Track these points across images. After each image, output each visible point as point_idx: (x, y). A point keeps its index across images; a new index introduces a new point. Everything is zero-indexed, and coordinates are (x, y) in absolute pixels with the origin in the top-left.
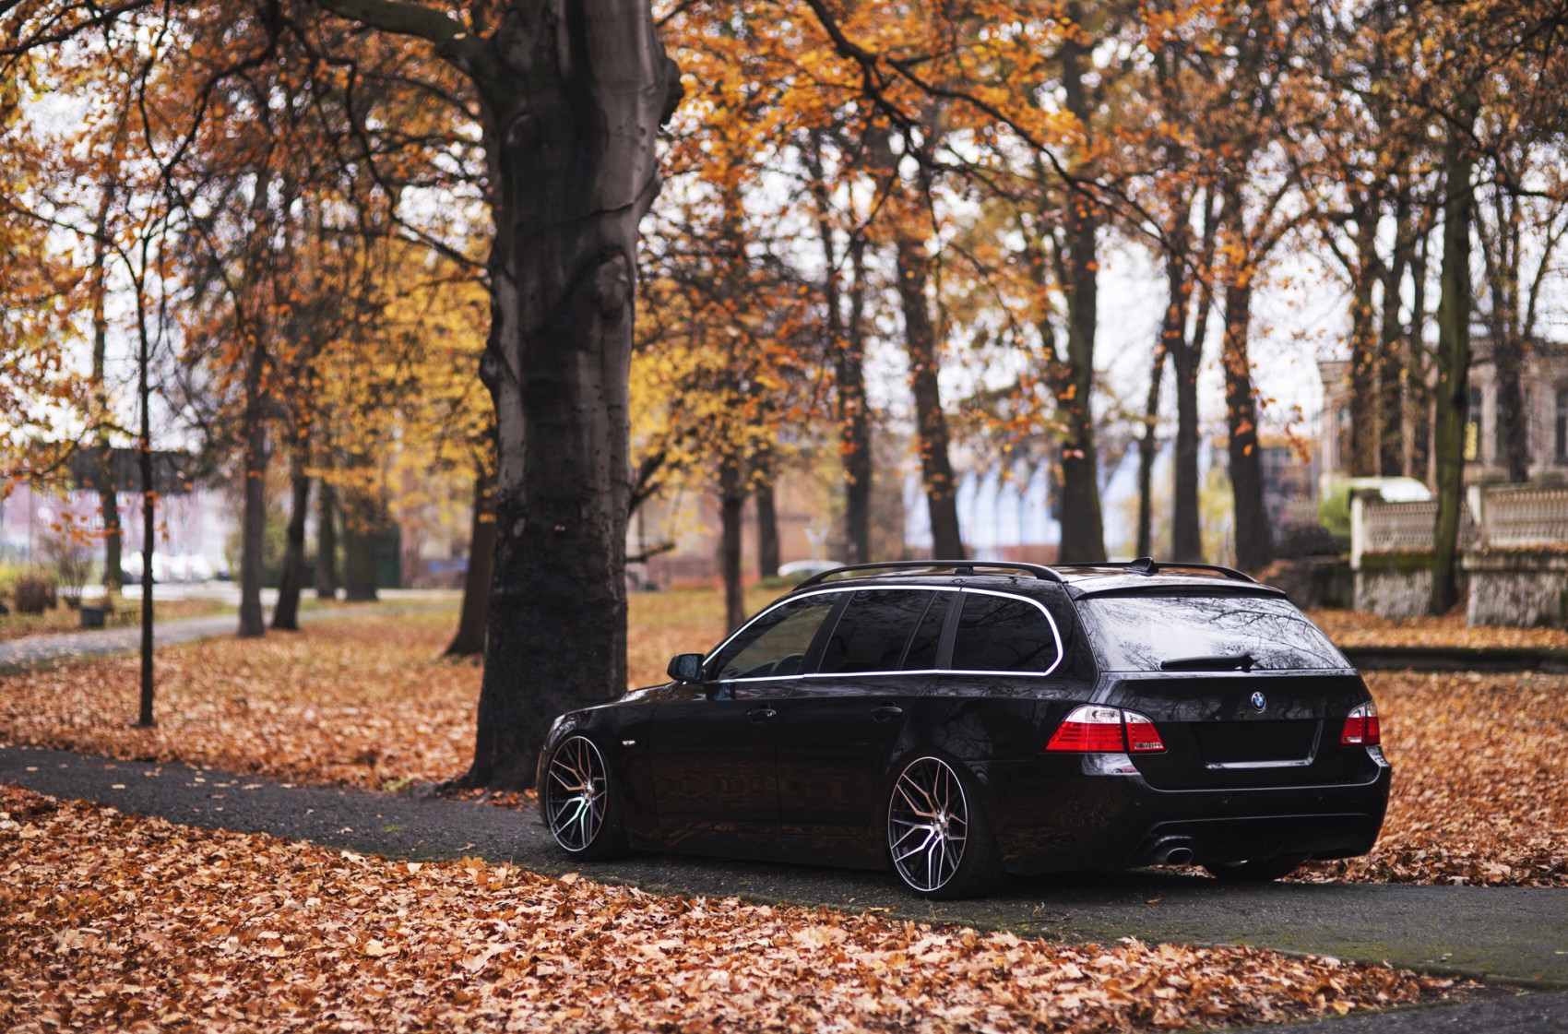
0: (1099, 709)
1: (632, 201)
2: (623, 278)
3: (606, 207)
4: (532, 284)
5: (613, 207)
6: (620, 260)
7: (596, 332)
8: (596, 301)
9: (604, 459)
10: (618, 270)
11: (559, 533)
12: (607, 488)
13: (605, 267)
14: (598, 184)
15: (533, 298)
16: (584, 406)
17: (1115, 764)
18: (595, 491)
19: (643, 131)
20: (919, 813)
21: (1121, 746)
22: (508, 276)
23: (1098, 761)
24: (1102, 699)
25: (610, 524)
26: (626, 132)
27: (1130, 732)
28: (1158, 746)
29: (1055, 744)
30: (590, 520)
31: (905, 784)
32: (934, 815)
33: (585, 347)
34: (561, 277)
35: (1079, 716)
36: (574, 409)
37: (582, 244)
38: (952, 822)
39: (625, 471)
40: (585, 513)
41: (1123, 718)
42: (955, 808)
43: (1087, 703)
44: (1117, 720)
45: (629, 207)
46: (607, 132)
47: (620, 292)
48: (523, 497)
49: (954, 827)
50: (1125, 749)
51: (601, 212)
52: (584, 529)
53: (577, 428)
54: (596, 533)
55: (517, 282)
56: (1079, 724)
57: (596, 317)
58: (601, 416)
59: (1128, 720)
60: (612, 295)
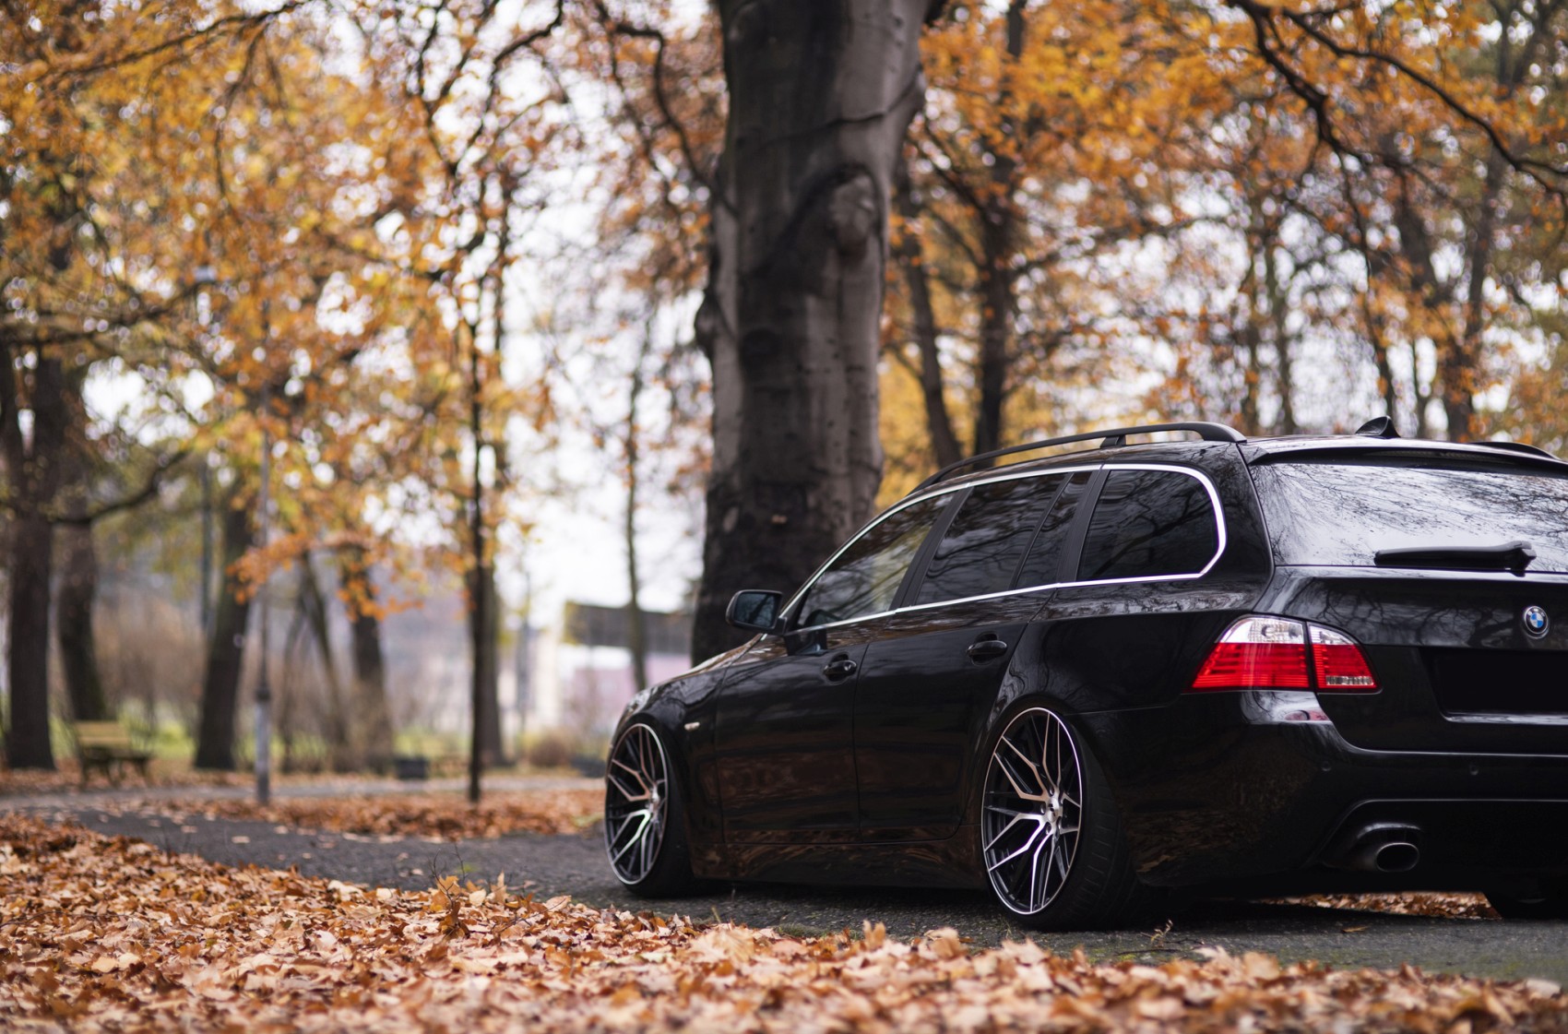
0: (1272, 621)
1: (883, 109)
2: (868, 203)
3: (847, 115)
4: (752, 213)
5: (858, 116)
6: (863, 182)
7: (831, 272)
8: (830, 232)
9: (839, 434)
10: (860, 193)
11: (779, 527)
12: (842, 469)
13: (842, 191)
14: (838, 85)
15: (752, 230)
16: (813, 365)
17: (1294, 706)
18: (825, 473)
19: (898, 22)
20: (1023, 795)
21: (1303, 680)
22: (729, 208)
23: (1266, 701)
24: (1278, 606)
25: (847, 516)
26: (875, 21)
27: (1318, 658)
28: (1365, 681)
29: (1206, 679)
30: (818, 509)
31: (1006, 752)
32: (1044, 797)
33: (817, 291)
34: (787, 202)
35: (1239, 634)
36: (800, 368)
37: (816, 161)
38: (1066, 805)
39: (869, 451)
40: (812, 501)
41: (1307, 636)
42: (1069, 786)
43: (1253, 613)
44: (1299, 640)
45: (878, 118)
46: (850, 21)
47: (862, 223)
48: (736, 482)
49: (1069, 815)
50: (1313, 686)
51: (840, 122)
52: (810, 521)
53: (803, 393)
54: (826, 527)
55: (736, 213)
56: (1240, 646)
57: (832, 253)
58: (836, 379)
59: (1315, 639)
60: (851, 225)
